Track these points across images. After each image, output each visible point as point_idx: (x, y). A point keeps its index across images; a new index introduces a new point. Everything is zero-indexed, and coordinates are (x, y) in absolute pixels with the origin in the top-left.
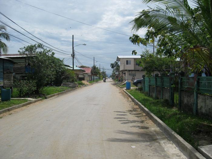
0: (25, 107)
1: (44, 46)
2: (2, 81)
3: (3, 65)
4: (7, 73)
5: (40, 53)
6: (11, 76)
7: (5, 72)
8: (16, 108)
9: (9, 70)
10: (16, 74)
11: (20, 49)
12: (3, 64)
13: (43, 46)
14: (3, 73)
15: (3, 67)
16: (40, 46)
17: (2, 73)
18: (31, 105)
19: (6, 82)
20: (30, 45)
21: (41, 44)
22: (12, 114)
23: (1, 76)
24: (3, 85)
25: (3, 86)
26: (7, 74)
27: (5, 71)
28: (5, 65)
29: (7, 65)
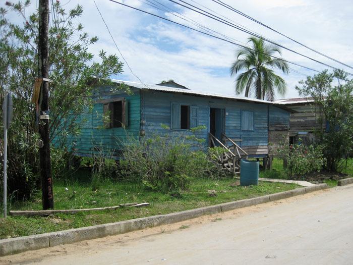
0: (269, 204)
1: (347, 74)
2: (265, 144)
3: (268, 116)
4: (277, 130)
5: (340, 88)
6: (286, 136)
7: (271, 129)
8: (245, 206)
9: (280, 124)
10: (309, 132)
11: (300, 82)
12: (268, 112)
13: (344, 75)
14: (269, 130)
15: (268, 118)
16: (339, 74)
17: (266, 131)
18: (291, 199)
19: (274, 147)
20: (317, 73)
21: (339, 70)
22: (220, 219)
23: (264, 136)
24: (267, 153)
25: (267, 155)
26: (277, 133)
27: (272, 127)
28: (270, 115)
29: (277, 116)
